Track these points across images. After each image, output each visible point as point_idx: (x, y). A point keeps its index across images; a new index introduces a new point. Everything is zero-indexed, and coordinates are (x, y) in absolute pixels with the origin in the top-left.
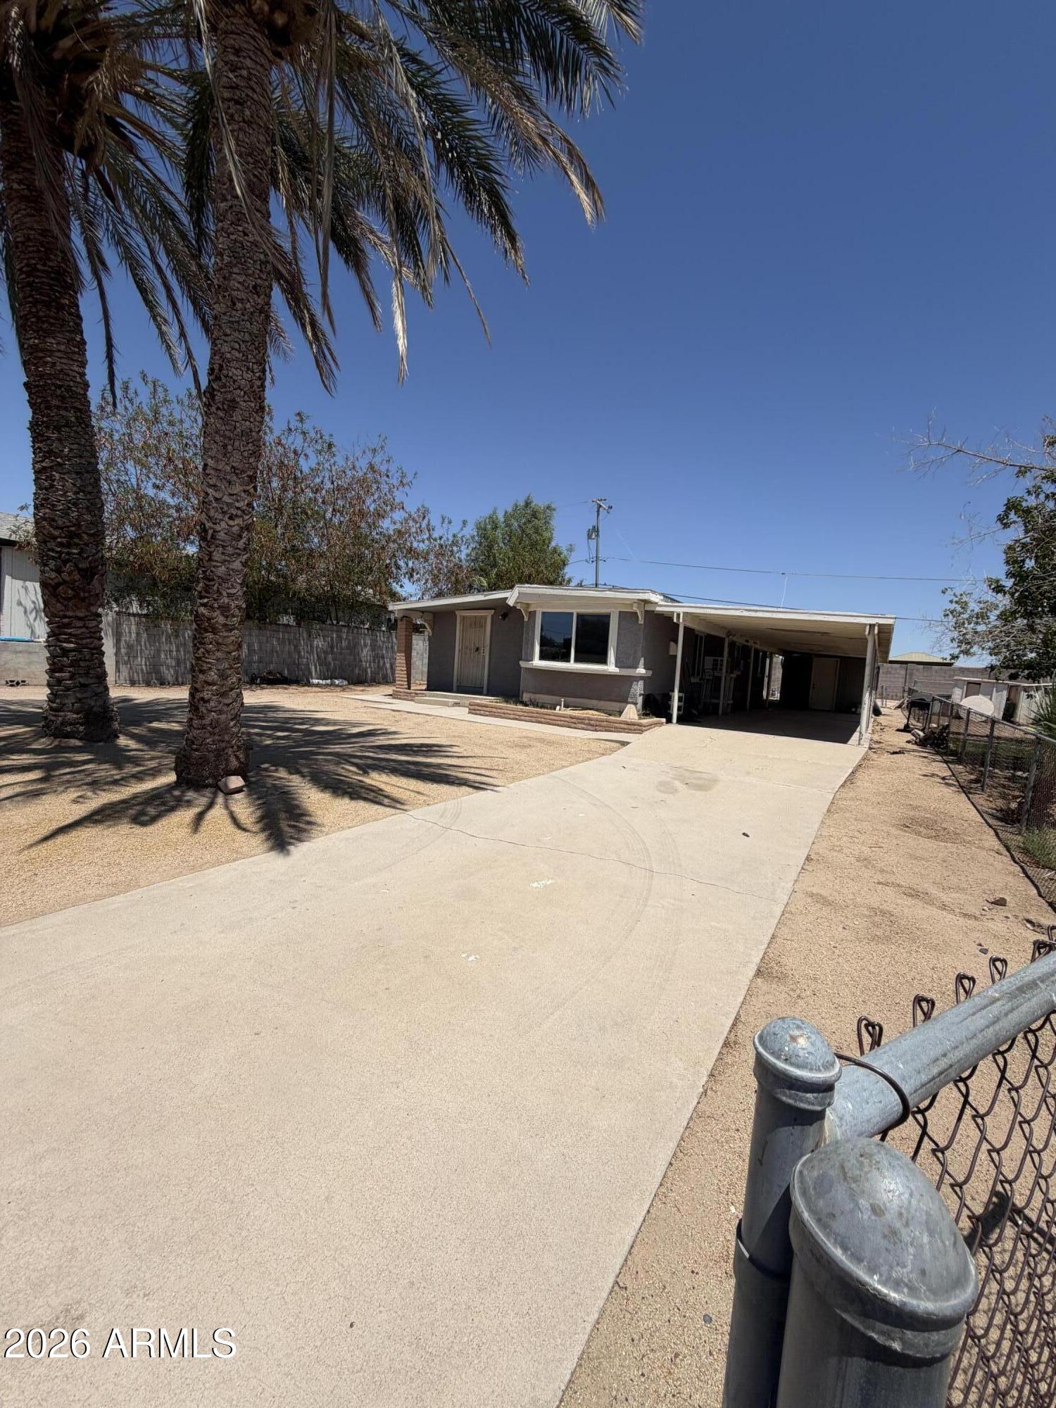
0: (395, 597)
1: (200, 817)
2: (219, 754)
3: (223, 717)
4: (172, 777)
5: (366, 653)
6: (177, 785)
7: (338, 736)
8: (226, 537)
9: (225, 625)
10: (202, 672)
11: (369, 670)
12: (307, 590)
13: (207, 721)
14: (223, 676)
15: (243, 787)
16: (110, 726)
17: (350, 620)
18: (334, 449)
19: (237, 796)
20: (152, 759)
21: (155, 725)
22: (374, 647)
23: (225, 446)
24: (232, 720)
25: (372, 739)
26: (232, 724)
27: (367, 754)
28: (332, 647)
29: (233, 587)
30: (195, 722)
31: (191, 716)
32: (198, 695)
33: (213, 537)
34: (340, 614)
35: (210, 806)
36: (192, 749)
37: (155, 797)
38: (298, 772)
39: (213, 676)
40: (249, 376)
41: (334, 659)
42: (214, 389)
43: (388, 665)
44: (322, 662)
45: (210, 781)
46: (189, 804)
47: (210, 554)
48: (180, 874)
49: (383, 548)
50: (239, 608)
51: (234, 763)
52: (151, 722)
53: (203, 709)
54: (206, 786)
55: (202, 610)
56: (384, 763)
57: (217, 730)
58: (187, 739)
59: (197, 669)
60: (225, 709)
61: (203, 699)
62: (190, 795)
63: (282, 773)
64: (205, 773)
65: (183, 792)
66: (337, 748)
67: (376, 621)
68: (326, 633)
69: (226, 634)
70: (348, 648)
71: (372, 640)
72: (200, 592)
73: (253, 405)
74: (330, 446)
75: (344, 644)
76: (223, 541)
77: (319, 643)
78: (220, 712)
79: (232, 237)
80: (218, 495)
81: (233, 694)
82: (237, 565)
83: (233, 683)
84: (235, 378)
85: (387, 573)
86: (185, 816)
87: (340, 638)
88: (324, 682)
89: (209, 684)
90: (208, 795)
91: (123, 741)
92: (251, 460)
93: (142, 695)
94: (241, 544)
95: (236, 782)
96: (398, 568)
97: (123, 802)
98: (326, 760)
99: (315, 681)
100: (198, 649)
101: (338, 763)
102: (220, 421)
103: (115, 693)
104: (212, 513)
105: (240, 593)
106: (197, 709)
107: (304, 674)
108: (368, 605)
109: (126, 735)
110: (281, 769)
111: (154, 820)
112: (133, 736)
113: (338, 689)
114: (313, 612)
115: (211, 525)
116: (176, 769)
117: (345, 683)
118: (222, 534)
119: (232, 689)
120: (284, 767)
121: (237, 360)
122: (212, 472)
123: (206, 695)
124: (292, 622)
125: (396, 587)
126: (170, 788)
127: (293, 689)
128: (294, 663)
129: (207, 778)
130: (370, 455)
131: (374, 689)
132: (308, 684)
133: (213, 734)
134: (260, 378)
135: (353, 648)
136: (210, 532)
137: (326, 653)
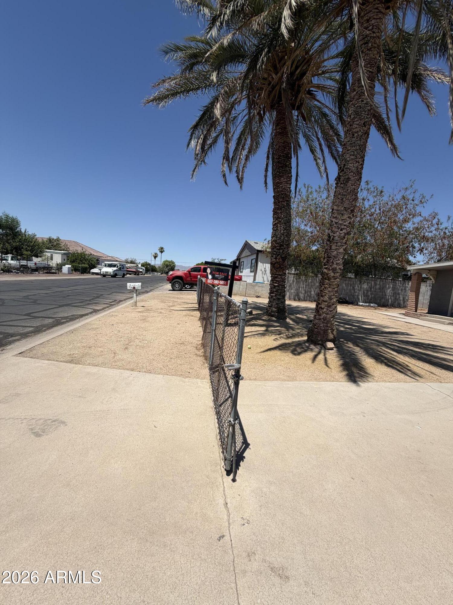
0: (409, 263)
1: (315, 357)
2: (325, 331)
3: (328, 316)
4: (306, 338)
5: (389, 292)
6: (307, 341)
7: (375, 331)
8: (339, 239)
9: (334, 276)
10: (322, 296)
11: (390, 301)
12: (361, 262)
13: (322, 317)
14: (330, 298)
15: (334, 348)
16: (285, 314)
17: (382, 275)
18: (383, 193)
19: (330, 351)
20: (298, 329)
21: (298, 315)
22: (394, 289)
23: (342, 199)
24: (332, 318)
25: (396, 336)
26: (332, 319)
27: (394, 344)
28: (371, 288)
29: (339, 260)
30: (317, 317)
31: (315, 314)
32: (320, 306)
33: (333, 239)
34: (377, 272)
35: (319, 353)
36: (315, 328)
37: (299, 344)
38: (358, 346)
39: (326, 298)
40: (356, 165)
41: (371, 294)
42: (340, 176)
43: (401, 298)
44: (365, 295)
45: (320, 342)
46: (312, 350)
47: (331, 247)
48: (311, 380)
49: (406, 238)
50: (340, 269)
51: (331, 336)
52: (297, 314)
53: (321, 312)
54: (319, 344)
55: (325, 270)
56: (405, 351)
57: (325, 321)
58: (313, 323)
59: (320, 295)
60: (330, 313)
61: (321, 307)
62: (312, 346)
63: (350, 345)
64: (319, 339)
65: (309, 345)
66: (377, 338)
67: (396, 276)
68: (368, 281)
69: (333, 280)
70: (380, 289)
71: (393, 285)
72: (325, 263)
73: (357, 177)
74: (382, 192)
75: (378, 287)
76: (337, 240)
77: (365, 286)
78: (327, 314)
79: (356, 106)
80: (337, 221)
81: (334, 306)
82: (341, 250)
83: (334, 302)
84: (350, 168)
85: (407, 250)
86: (309, 355)
87: (376, 284)
88: (365, 304)
89: (324, 301)
90: (319, 348)
91: (288, 320)
92: (353, 203)
93: (294, 304)
94: (344, 241)
95: (330, 345)
96: (414, 247)
97: (289, 343)
98: (372, 343)
99: (361, 304)
100: (322, 287)
101: (378, 345)
102: (342, 189)
103: (287, 302)
104: (334, 229)
105: (341, 263)
106: (318, 311)
107: (356, 300)
108: (394, 268)
109: (289, 318)
110: (349, 343)
111: (299, 354)
112: (291, 319)
113: (373, 308)
114: (363, 272)
115: (333, 234)
116: (307, 335)
117: (376, 305)
118: (337, 237)
119: (333, 305)
120: (350, 342)
121: (352, 159)
122: (336, 212)
123: (323, 306)
124: (353, 277)
125: (411, 258)
126: (305, 342)
127: (350, 306)
128: (352, 295)
129: (319, 341)
130: (403, 192)
131: (393, 310)
132: (357, 305)
133: (323, 323)
134: (361, 164)
135: (383, 289)
136: (332, 237)
137: (367, 291)
